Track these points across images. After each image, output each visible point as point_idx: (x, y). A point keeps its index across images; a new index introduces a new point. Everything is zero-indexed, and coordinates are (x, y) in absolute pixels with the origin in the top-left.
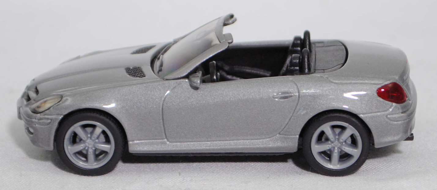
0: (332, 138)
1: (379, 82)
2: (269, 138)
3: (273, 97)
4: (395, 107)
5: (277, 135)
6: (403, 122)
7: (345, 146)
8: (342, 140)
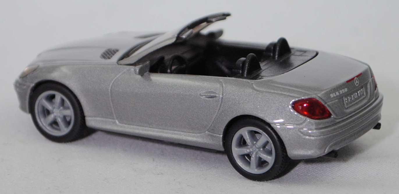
0: (249, 143)
1: (297, 96)
2: (199, 133)
3: (200, 95)
4: (310, 122)
5: (206, 132)
6: (315, 138)
7: (261, 152)
8: (258, 145)
